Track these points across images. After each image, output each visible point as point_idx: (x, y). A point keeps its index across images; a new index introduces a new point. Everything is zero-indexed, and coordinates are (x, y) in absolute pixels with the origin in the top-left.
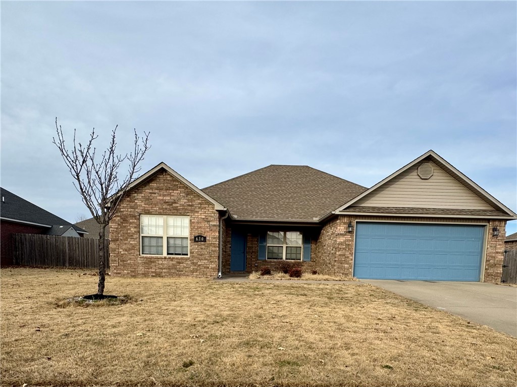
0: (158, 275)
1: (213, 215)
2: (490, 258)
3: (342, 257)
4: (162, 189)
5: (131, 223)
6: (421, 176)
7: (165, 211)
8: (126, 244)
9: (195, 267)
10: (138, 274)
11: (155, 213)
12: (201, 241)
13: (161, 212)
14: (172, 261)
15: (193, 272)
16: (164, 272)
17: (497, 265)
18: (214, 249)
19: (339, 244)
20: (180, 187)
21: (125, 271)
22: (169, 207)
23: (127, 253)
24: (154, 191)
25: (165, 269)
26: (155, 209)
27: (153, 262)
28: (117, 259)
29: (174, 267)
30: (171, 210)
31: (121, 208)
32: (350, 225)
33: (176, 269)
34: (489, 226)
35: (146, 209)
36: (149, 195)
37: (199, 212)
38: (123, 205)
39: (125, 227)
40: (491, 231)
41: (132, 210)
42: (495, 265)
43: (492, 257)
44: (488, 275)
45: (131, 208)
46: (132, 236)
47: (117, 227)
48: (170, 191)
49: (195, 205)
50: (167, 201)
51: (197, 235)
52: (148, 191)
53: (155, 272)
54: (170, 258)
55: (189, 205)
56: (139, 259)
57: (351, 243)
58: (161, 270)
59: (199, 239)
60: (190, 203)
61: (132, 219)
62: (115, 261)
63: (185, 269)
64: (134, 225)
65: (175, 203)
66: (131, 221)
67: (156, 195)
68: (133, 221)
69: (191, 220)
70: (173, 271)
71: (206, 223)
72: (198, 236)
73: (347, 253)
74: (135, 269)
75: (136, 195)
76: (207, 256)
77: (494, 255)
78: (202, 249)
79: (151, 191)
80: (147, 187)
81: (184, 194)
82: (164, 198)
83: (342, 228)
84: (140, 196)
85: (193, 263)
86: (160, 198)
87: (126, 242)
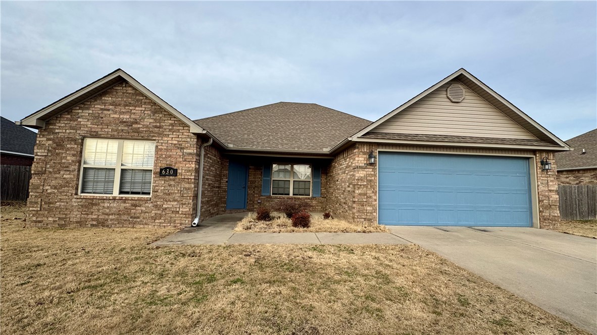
0: (101, 223)
1: (189, 140)
2: (544, 198)
3: (363, 197)
4: (119, 105)
5: (68, 149)
6: (452, 98)
7: (120, 134)
8: (56, 178)
9: (159, 212)
10: (70, 223)
11: (105, 136)
12: (170, 175)
13: (114, 135)
14: (125, 203)
15: (154, 218)
16: (112, 220)
17: (552, 207)
18: (187, 186)
19: (358, 180)
20: (145, 103)
21: (50, 219)
22: (126, 128)
23: (56, 191)
24: (107, 107)
25: (112, 214)
26: (106, 130)
27: (96, 205)
28: (39, 200)
29: (127, 211)
30: (131, 132)
31: (55, 129)
32: (371, 156)
33: (129, 214)
34: (537, 159)
35: (93, 130)
36: (100, 112)
37: (170, 136)
38: (59, 125)
39: (58, 154)
40: (539, 165)
41: (72, 131)
42: (550, 207)
43: (545, 196)
44: (543, 219)
45: (71, 128)
46: (67, 167)
47: (45, 154)
48: (131, 108)
49: (165, 127)
50: (125, 120)
51: (164, 166)
52: (99, 106)
53: (97, 220)
54: (121, 199)
55: (156, 127)
56: (74, 200)
57: (373, 178)
58: (107, 217)
59: (167, 172)
60: (158, 124)
61: (71, 144)
62: (36, 203)
63: (142, 215)
64: (72, 152)
65: (136, 123)
66: (68, 146)
67: (109, 113)
68: (73, 146)
69: (157, 147)
70: (125, 217)
71: (179, 151)
72: (166, 169)
73: (368, 192)
74: (66, 214)
75: (80, 111)
76: (177, 196)
77: (547, 194)
78: (170, 185)
79: (103, 107)
80: (99, 102)
81: (149, 112)
82: (121, 116)
83: (361, 159)
84: (86, 113)
85: (156, 206)
86: (116, 116)
87: (58, 175)
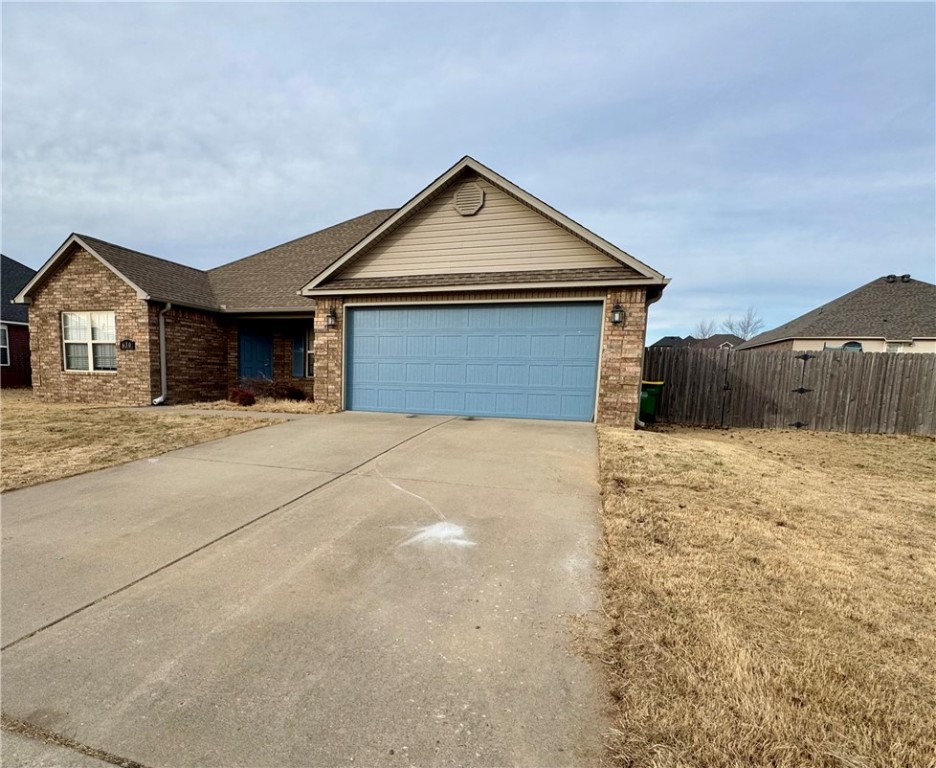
0: (83, 399)
1: (141, 307)
2: (610, 372)
3: (322, 372)
4: (81, 273)
5: (51, 325)
6: (459, 210)
7: (86, 305)
8: (47, 354)
9: (124, 389)
10: (62, 398)
12: (129, 349)
14: (99, 378)
15: (121, 395)
16: (90, 396)
17: (625, 387)
18: (144, 360)
19: (317, 348)
21: (48, 394)
22: (90, 299)
23: (49, 367)
24: (72, 277)
25: (90, 390)
27: (78, 380)
28: (39, 376)
29: (100, 387)
30: (93, 303)
32: (334, 314)
33: (102, 390)
34: (607, 302)
35: (66, 303)
36: (68, 283)
37: (125, 304)
39: (45, 330)
41: (51, 306)
42: (620, 387)
43: (614, 369)
45: (51, 303)
46: (53, 343)
47: (36, 331)
48: (90, 275)
49: (119, 294)
50: (87, 289)
51: (124, 339)
52: (66, 277)
53: (80, 395)
54: (94, 375)
55: (112, 295)
56: (63, 376)
57: (337, 346)
58: (86, 393)
59: (127, 345)
60: (114, 292)
61: (52, 319)
62: (37, 379)
63: (112, 391)
64: (55, 328)
65: (97, 292)
66: (51, 321)
67: (74, 283)
68: (54, 322)
69: (116, 317)
70: (99, 393)
71: (134, 321)
72: (125, 342)
73: (330, 365)
74: (58, 390)
75: (53, 283)
76: (137, 372)
77: (618, 365)
78: (130, 360)
79: (70, 277)
80: (66, 271)
82: (84, 286)
83: (321, 319)
84: (58, 285)
85: (121, 382)
86: (80, 286)
87: (47, 352)
